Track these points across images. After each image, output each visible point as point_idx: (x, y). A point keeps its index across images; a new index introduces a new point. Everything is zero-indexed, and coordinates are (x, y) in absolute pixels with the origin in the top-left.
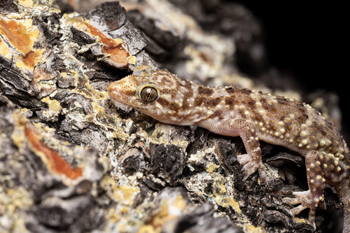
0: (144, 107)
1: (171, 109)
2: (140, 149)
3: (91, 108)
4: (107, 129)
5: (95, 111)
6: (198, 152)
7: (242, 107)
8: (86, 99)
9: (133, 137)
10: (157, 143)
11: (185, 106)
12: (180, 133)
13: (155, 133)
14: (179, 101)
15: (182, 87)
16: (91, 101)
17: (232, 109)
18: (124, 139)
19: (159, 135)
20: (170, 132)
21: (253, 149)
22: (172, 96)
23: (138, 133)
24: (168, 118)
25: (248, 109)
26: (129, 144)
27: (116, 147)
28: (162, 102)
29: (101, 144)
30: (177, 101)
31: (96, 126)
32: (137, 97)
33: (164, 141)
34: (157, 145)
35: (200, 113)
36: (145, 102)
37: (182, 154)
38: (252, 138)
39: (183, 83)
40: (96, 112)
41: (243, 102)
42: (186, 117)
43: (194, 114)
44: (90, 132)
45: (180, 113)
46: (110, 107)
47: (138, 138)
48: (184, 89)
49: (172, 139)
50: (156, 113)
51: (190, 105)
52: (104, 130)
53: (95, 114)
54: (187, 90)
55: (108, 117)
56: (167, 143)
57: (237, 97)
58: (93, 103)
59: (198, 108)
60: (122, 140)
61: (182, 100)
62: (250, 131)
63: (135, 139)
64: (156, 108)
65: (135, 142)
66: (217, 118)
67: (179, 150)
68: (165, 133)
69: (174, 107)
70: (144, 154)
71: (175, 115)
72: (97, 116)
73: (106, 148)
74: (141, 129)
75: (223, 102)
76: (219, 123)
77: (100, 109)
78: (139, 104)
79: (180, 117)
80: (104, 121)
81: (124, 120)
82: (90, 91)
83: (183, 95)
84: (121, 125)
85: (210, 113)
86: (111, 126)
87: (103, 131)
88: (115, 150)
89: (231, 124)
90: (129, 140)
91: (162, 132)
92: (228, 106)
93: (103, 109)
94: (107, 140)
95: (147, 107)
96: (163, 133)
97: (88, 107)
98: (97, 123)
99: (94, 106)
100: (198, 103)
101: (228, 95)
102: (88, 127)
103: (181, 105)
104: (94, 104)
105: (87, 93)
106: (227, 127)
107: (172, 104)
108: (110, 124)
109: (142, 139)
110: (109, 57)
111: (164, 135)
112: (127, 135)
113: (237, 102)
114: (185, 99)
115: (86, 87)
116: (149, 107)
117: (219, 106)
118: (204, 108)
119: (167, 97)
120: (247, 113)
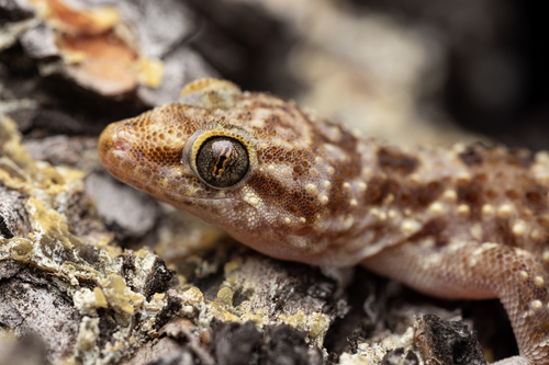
0: (205, 201)
1: (292, 210)
2: (181, 340)
3: (24, 217)
4: (74, 281)
5: (36, 224)
6: (363, 346)
7: (507, 208)
8: (9, 189)
9: (159, 302)
10: (235, 319)
11: (338, 204)
12: (302, 291)
13: (225, 291)
14: (320, 187)
15: (329, 148)
16: (24, 195)
17: (475, 216)
18: (129, 309)
19: (238, 298)
20: (274, 287)
21: (537, 340)
22: (296, 170)
23: (172, 292)
24: (282, 238)
25: (523, 216)
26: (147, 326)
27: (105, 337)
28: (264, 185)
29: (60, 328)
30: (311, 186)
31: (40, 272)
32: (187, 170)
33: (256, 314)
34: (235, 326)
35: (379, 228)
36: (211, 184)
37: (312, 352)
38: (537, 304)
39: (333, 134)
40: (41, 228)
41: (511, 195)
42: (337, 240)
43: (363, 232)
44: (23, 291)
45: (322, 224)
46: (84, 215)
47: (175, 306)
48: (334, 153)
49: (279, 308)
50: (243, 222)
51: (354, 202)
52: (68, 282)
53: (39, 236)
54: (343, 157)
55: (77, 245)
56: (265, 321)
57: (491, 177)
58: (29, 203)
59: (374, 211)
60: (122, 314)
61: (327, 183)
62: (529, 281)
63: (165, 310)
64: (243, 205)
65: (163, 318)
66: (428, 243)
67: (302, 342)
68: (258, 289)
69: (301, 203)
70: (195, 355)
71: (305, 230)
72: (44, 242)
73: (73, 340)
74: (181, 279)
75: (451, 194)
76: (435, 259)
77: (53, 219)
78: (192, 190)
79: (318, 238)
80: (66, 256)
81: (129, 252)
82: (21, 165)
83: (330, 169)
84: (119, 267)
85: (410, 226)
86: (89, 271)
87: (62, 287)
88: (101, 345)
89: (473, 262)
90: (144, 313)
91: (246, 286)
92: (464, 208)
93: (61, 220)
94: (77, 316)
95: (216, 202)
96: (250, 292)
97: (15, 215)
98: (44, 262)
99: (32, 211)
100: (376, 195)
101: (464, 173)
102: (14, 277)
103: (324, 198)
104: (33, 206)
105: (13, 174)
106: (459, 270)
107: (296, 196)
108: (86, 266)
109: (188, 309)
110: (76, 65)
111: (255, 298)
112: (140, 297)
113: (491, 195)
114: (337, 183)
115: (9, 155)
116: (222, 200)
117: (437, 208)
118: (393, 213)
119: (281, 171)
120: (519, 228)
